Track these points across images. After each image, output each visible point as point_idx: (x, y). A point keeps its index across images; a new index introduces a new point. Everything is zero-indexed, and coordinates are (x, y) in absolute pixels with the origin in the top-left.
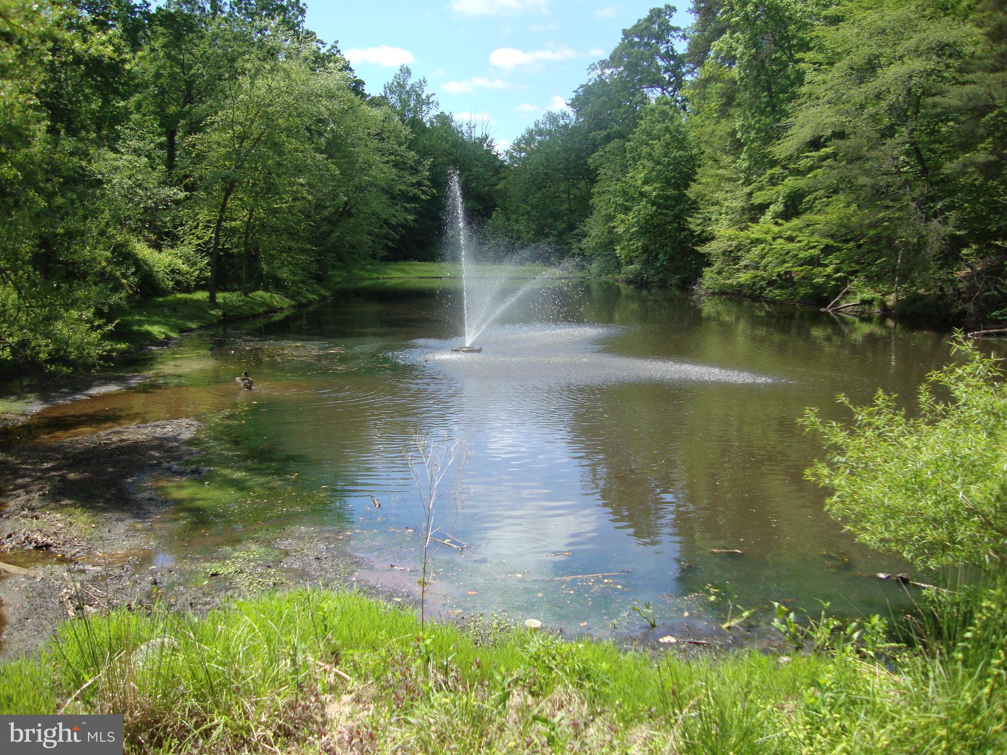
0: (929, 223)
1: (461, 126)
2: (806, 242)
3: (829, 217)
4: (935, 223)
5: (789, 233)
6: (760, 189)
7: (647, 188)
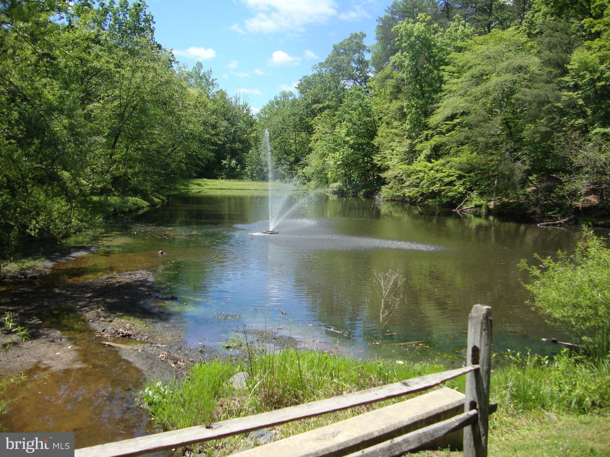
0: (515, 163)
1: (231, 98)
2: (448, 173)
3: (462, 159)
4: (519, 163)
5: (438, 167)
6: (421, 142)
7: (348, 138)
